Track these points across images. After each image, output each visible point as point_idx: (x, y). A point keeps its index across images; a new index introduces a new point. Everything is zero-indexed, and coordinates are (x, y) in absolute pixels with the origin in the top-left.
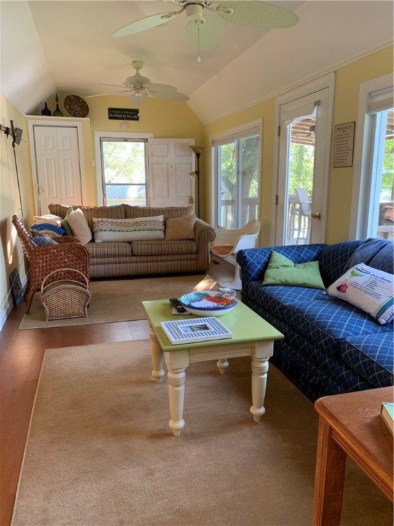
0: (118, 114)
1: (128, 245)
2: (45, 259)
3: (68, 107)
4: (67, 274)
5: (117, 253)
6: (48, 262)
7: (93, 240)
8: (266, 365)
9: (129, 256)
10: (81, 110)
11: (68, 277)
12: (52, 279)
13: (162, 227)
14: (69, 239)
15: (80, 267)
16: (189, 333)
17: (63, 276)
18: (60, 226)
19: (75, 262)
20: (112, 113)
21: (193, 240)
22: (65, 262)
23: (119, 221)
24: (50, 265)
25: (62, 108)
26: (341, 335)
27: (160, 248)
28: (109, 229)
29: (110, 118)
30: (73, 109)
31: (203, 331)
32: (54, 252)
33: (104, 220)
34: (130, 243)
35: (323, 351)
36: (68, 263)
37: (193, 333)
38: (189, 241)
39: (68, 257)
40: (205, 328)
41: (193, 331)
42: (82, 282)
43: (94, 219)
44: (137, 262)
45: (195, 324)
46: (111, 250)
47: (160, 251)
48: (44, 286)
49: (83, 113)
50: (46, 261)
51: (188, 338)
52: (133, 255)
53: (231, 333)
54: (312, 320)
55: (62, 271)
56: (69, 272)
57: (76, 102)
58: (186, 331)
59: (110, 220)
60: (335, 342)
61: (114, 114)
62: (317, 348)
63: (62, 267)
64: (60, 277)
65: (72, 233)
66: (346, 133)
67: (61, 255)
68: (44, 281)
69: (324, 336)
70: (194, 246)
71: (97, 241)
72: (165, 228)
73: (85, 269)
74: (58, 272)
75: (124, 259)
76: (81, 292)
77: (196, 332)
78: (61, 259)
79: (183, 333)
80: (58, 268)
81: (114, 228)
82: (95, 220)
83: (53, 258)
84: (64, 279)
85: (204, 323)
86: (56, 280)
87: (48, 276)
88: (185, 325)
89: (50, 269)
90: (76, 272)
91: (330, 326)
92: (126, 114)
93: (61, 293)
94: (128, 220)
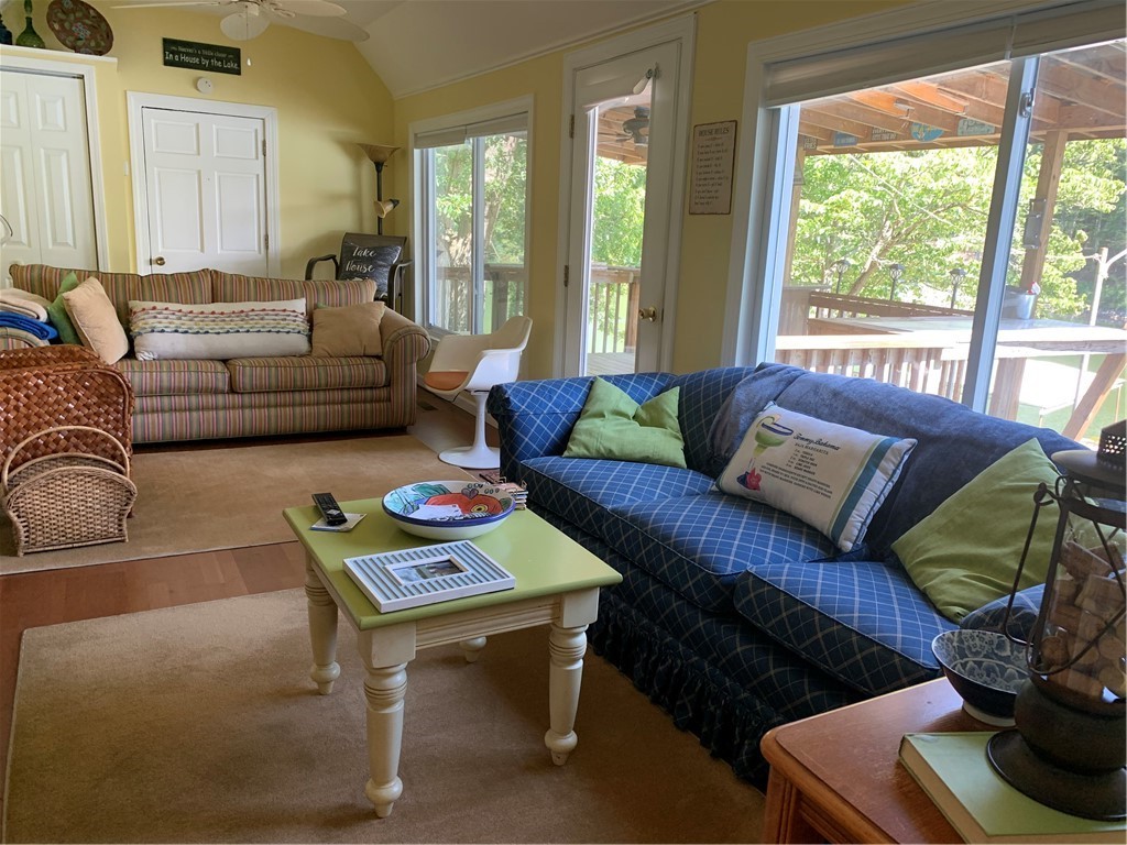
0: (188, 54)
1: (220, 367)
2: (13, 402)
3: (57, 27)
4: (73, 440)
5: (193, 384)
6: (23, 409)
7: (131, 354)
8: (582, 641)
9: (223, 393)
10: (93, 37)
11: (76, 447)
12: (34, 450)
13: (304, 327)
14: (72, 352)
15: (107, 422)
16: (416, 583)
17: (63, 443)
18: (44, 317)
19: (95, 409)
20: (173, 53)
21: (379, 357)
22: (68, 410)
23: (197, 308)
24: (27, 417)
25: (40, 26)
26: (729, 568)
27: (298, 377)
28: (173, 327)
29: (167, 63)
30: (71, 33)
31: (447, 577)
32: (37, 386)
33: (160, 305)
34: (225, 361)
35: (692, 604)
36: (76, 413)
37: (424, 581)
38: (367, 361)
39: (77, 398)
40: (451, 567)
41: (425, 577)
42: (113, 458)
43: (132, 303)
44: (243, 407)
45: (425, 561)
46: (180, 379)
47: (299, 383)
48: (10, 470)
49: (98, 45)
50: (17, 408)
51: (417, 596)
52: (232, 391)
53: (512, 577)
54: (666, 538)
55: (59, 432)
56: (79, 435)
57: (79, 15)
58: (407, 578)
59: (174, 306)
60: (716, 582)
61: (179, 53)
62: (678, 596)
63: (59, 422)
64: (53, 446)
65: (78, 338)
66: (720, 141)
67: (57, 392)
68: (12, 457)
69: (694, 570)
70: (379, 371)
71: (140, 357)
72: (311, 330)
73: (120, 425)
74: (48, 435)
75: (210, 400)
76: (113, 482)
77: (432, 580)
78: (57, 402)
79: (403, 582)
80: (49, 424)
81: (186, 324)
82: (136, 305)
83: (35, 399)
84: (66, 450)
85: (446, 557)
86: (43, 455)
87: (22, 445)
88: (404, 564)
89: (27, 428)
90: (96, 434)
91: (703, 551)
92: (206, 57)
93: (55, 488)
94: (218, 307)
